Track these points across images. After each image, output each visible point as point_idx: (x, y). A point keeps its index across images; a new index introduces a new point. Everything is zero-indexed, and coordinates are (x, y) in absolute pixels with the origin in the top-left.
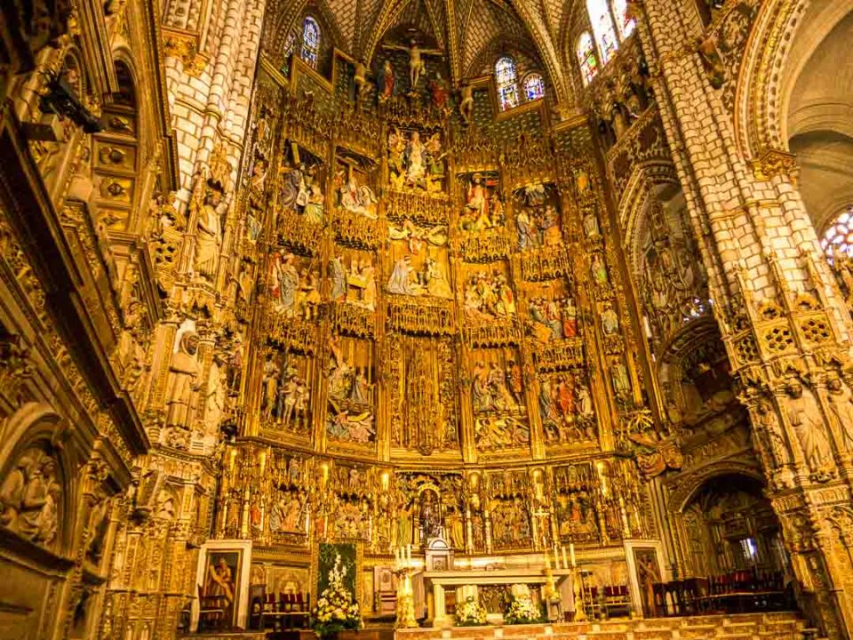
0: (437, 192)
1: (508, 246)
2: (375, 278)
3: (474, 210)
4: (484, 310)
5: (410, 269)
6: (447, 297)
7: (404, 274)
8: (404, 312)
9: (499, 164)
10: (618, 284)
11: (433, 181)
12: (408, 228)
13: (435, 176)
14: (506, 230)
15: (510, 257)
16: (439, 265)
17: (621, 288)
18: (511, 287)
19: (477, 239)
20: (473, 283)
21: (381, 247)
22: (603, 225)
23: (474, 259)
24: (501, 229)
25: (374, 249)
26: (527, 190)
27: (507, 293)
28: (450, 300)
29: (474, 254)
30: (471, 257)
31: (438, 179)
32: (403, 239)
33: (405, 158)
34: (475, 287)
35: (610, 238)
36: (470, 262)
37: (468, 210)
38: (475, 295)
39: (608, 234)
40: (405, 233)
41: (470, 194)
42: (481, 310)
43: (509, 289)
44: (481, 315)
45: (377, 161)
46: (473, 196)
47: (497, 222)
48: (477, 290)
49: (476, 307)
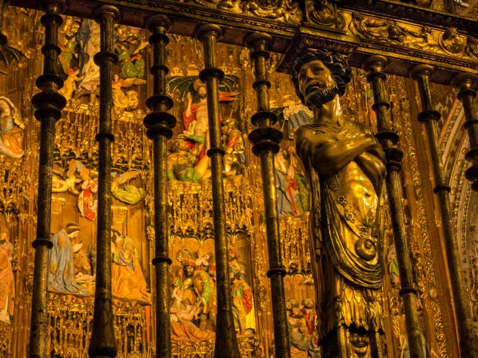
0: (131, 109)
1: (248, 210)
2: (14, 263)
3: (192, 142)
4: (204, 323)
5: (77, 247)
6: (140, 297)
7: (66, 257)
8: (61, 324)
9: (240, 65)
10: (430, 285)
11: (125, 89)
12: (77, 173)
13: (129, 81)
14: (247, 182)
15: (251, 231)
16: (128, 240)
17: (432, 292)
18: (250, 284)
19: (196, 196)
20: (186, 275)
21: (26, 207)
22: (408, 182)
23: (190, 232)
24: (238, 180)
25: (14, 211)
26: (287, 113)
27: (244, 294)
28: (144, 304)
29: (190, 223)
30: (184, 228)
31: (134, 87)
32: (68, 192)
33: (78, 48)
34: (189, 281)
35: (419, 203)
36: (182, 236)
37: (183, 144)
38: (189, 294)
39: (417, 198)
40: (71, 182)
41: (188, 113)
42: (197, 322)
43: (246, 287)
44: (197, 331)
45: (28, 54)
46: (194, 117)
47: (234, 166)
48: (192, 286)
49: (189, 317)
